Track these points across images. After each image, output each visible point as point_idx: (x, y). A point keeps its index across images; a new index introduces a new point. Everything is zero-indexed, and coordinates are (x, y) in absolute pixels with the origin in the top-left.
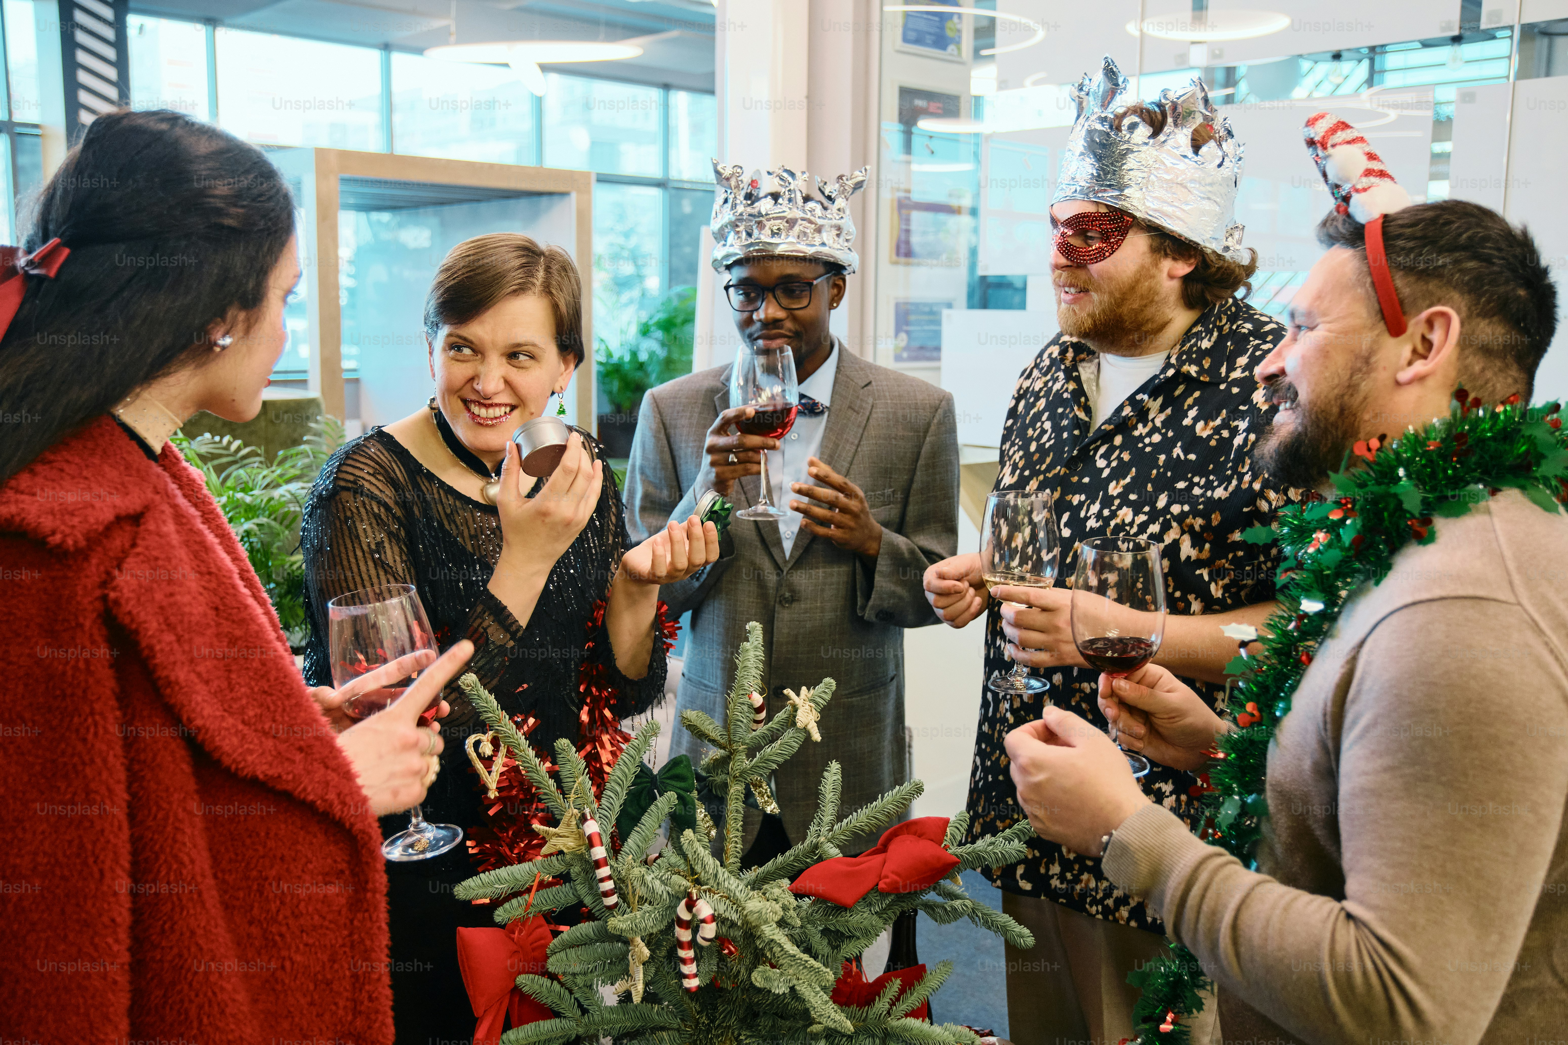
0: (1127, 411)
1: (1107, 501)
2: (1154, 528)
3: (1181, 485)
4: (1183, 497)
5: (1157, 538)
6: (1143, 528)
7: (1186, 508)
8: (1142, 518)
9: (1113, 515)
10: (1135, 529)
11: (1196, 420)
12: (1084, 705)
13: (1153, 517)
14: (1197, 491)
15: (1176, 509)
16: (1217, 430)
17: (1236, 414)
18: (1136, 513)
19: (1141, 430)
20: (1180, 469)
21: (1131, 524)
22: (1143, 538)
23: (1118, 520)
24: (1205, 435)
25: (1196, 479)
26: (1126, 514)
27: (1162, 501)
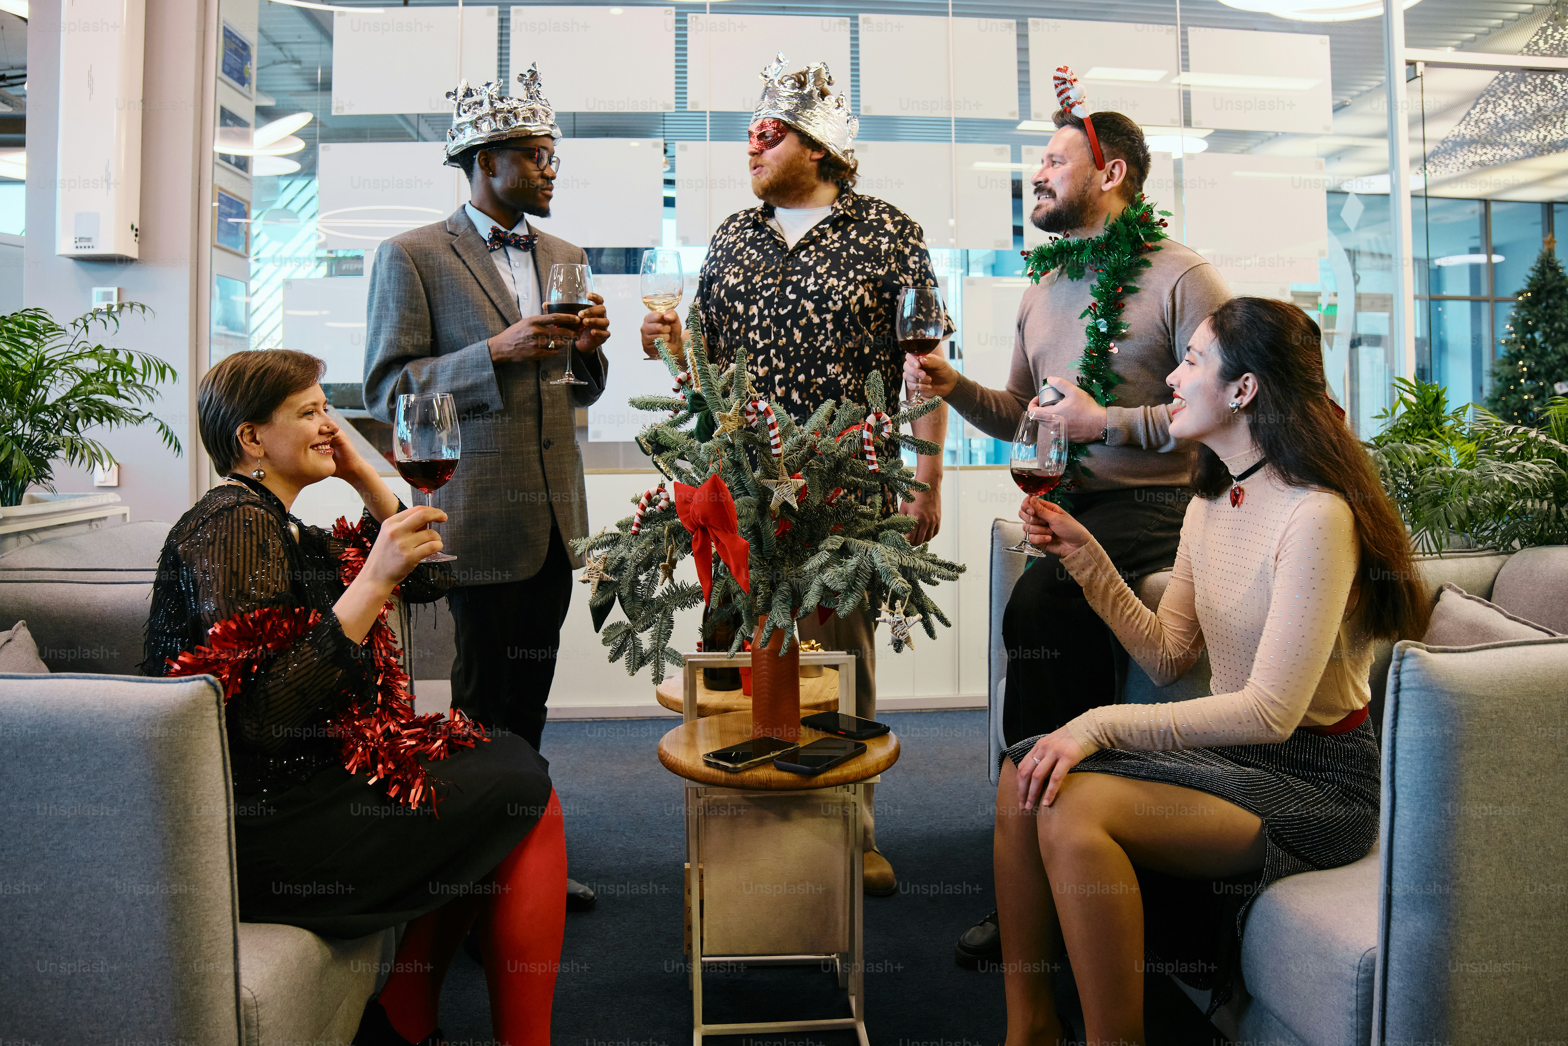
0: (815, 233)
1: (818, 276)
2: (851, 288)
3: (859, 267)
4: (862, 272)
5: (852, 293)
6: (845, 288)
7: (865, 277)
8: (843, 283)
9: (825, 282)
10: (840, 289)
11: (858, 236)
12: (818, 392)
13: (849, 282)
14: (868, 270)
15: (859, 278)
16: (871, 241)
17: (877, 234)
18: (839, 280)
19: (824, 242)
20: (857, 259)
21: (838, 286)
22: (846, 293)
23: (830, 285)
24: (865, 242)
25: (866, 264)
26: (832, 281)
27: (851, 274)
